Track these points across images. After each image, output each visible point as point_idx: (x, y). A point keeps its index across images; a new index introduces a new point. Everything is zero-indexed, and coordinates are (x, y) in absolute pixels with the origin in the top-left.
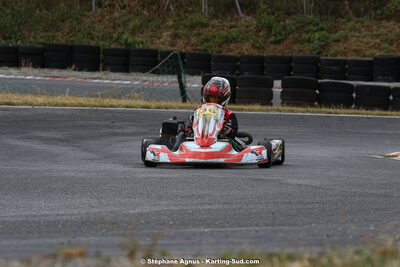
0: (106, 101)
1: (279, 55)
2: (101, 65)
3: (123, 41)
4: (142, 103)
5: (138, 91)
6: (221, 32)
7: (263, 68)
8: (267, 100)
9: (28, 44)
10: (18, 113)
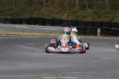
0: (48, 35)
1: (99, 21)
2: (46, 24)
3: (53, 17)
5: (57, 31)
6: (82, 14)
7: (94, 25)
8: (96, 34)
9: (25, 17)
10: (22, 38)
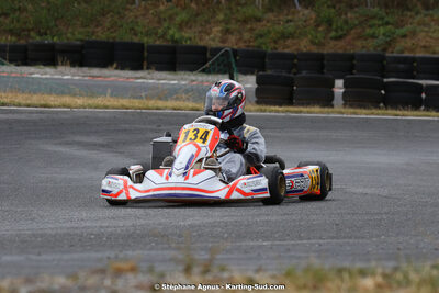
0: (151, 103)
1: (341, 51)
2: (145, 63)
3: (168, 37)
4: (191, 105)
5: (187, 91)
6: (276, 27)
7: (322, 67)
8: (327, 101)
9: (65, 41)
10: (55, 116)
